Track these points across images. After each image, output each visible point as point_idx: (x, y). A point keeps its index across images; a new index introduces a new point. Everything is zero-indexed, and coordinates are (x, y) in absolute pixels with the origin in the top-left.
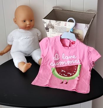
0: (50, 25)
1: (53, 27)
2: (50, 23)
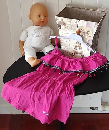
0: (62, 23)
1: (64, 25)
2: (62, 21)
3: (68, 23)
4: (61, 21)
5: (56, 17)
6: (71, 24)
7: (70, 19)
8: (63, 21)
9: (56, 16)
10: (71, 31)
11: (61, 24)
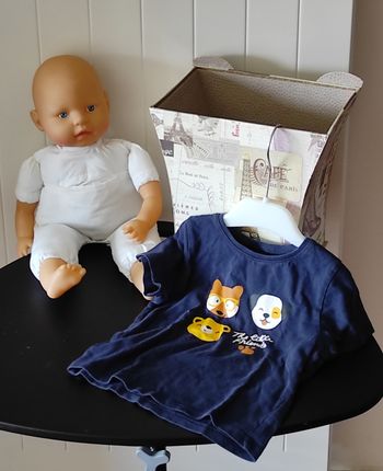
0: (178, 133)
1: (188, 141)
2: (178, 126)
3: (201, 134)
4: (175, 126)
5: (152, 110)
6: (216, 138)
7: (209, 121)
8: (181, 127)
9: (155, 106)
10: (215, 165)
11: (173, 140)
